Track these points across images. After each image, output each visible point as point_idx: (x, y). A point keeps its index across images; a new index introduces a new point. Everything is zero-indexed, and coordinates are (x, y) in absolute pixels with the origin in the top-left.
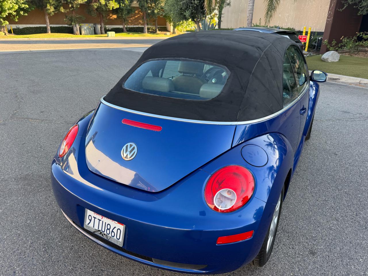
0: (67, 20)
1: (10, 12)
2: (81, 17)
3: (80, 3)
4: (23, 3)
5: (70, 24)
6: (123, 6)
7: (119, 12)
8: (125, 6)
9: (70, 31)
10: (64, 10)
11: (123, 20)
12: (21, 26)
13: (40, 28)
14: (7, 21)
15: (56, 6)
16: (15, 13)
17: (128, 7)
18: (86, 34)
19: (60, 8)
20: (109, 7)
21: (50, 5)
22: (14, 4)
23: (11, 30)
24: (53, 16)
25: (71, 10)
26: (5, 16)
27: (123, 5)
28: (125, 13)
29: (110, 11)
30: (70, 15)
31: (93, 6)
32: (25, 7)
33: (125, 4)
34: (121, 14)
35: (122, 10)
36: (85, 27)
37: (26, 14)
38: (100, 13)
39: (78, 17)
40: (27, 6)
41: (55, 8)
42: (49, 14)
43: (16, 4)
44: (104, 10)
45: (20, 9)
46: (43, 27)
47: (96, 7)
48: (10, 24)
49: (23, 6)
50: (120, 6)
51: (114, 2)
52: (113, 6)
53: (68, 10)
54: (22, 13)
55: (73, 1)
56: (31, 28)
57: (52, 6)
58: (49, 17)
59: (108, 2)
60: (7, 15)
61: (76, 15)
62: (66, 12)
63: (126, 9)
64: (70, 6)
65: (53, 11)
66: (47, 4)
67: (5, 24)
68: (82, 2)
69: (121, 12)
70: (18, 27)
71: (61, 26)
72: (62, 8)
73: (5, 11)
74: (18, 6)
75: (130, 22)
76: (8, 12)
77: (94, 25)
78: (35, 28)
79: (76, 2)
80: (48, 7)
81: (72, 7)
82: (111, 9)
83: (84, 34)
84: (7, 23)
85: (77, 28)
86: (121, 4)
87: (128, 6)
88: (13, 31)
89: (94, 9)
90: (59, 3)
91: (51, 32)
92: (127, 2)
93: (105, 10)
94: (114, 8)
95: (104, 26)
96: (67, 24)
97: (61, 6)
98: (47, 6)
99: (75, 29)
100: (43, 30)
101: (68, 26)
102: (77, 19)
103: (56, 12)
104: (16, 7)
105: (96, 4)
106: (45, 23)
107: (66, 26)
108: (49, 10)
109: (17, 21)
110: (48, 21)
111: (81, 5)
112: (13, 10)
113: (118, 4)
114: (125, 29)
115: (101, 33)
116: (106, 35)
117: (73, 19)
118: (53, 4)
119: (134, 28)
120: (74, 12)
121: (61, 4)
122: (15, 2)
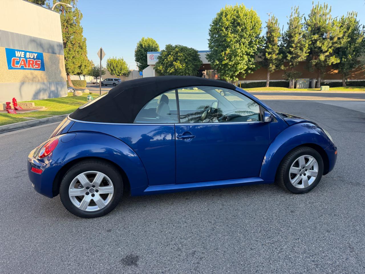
0: (285, 75)
1: (241, 71)
2: (298, 73)
3: (299, 61)
4: (251, 64)
5: (287, 79)
6: (344, 61)
7: (339, 67)
8: (347, 61)
9: (286, 85)
10: (284, 67)
11: (344, 74)
12: (248, 82)
13: (262, 82)
14: (237, 78)
15: (277, 64)
16: (244, 72)
17: (351, 62)
18: (300, 88)
19: (281, 66)
20: (328, 63)
21: (272, 65)
22: (245, 66)
23: (240, 85)
24: (274, 73)
25: (290, 67)
26: (236, 75)
27: (346, 60)
28: (346, 68)
29: (329, 66)
30: (289, 72)
31: (312, 62)
32: (252, 67)
33: (347, 59)
34: (342, 69)
35: (344, 64)
36: (301, 81)
37: (253, 73)
38: (318, 69)
39: (296, 73)
40: (254, 66)
41: (276, 66)
42: (271, 71)
43: (247, 65)
44: (322, 66)
45: (249, 68)
46: (265, 82)
47: (314, 63)
48: (239, 80)
49: (251, 66)
50: (341, 60)
51: (334, 58)
52: (333, 61)
53: (288, 68)
54: (249, 71)
55: (293, 60)
56: (254, 83)
57: (274, 65)
58: (270, 74)
59: (329, 58)
60: (238, 73)
61: (294, 71)
62: (285, 69)
63: (348, 64)
64: (290, 64)
65: (274, 69)
66: (270, 63)
67: (236, 80)
68: (301, 60)
69: (341, 66)
70: (246, 82)
71: (280, 81)
72: (283, 66)
73: (238, 71)
74: (247, 67)
75: (353, 76)
76: (239, 71)
77: (310, 79)
78: (258, 82)
79: (296, 60)
80: (271, 65)
81: (292, 64)
82: (330, 64)
83: (298, 88)
84: (237, 79)
85: (292, 83)
86: (343, 59)
87: (351, 60)
88: (241, 85)
89: (313, 66)
90: (281, 62)
91: (270, 86)
92: (351, 56)
93: (324, 65)
94: (333, 64)
95: (320, 81)
96: (285, 79)
97: (282, 64)
98: (269, 65)
99: (290, 84)
100: (263, 85)
101: (285, 81)
102: (295, 75)
103: (277, 70)
104: (246, 67)
105: (316, 60)
106: (266, 79)
107: (284, 81)
108: (271, 68)
109: (244, 78)
110: (269, 77)
111: (300, 62)
112: (243, 70)
113: (339, 59)
114: (344, 83)
115: (316, 87)
116: (319, 89)
117: (291, 75)
118: (275, 63)
119: (357, 82)
120: (293, 69)
121: (282, 63)
122: (246, 64)
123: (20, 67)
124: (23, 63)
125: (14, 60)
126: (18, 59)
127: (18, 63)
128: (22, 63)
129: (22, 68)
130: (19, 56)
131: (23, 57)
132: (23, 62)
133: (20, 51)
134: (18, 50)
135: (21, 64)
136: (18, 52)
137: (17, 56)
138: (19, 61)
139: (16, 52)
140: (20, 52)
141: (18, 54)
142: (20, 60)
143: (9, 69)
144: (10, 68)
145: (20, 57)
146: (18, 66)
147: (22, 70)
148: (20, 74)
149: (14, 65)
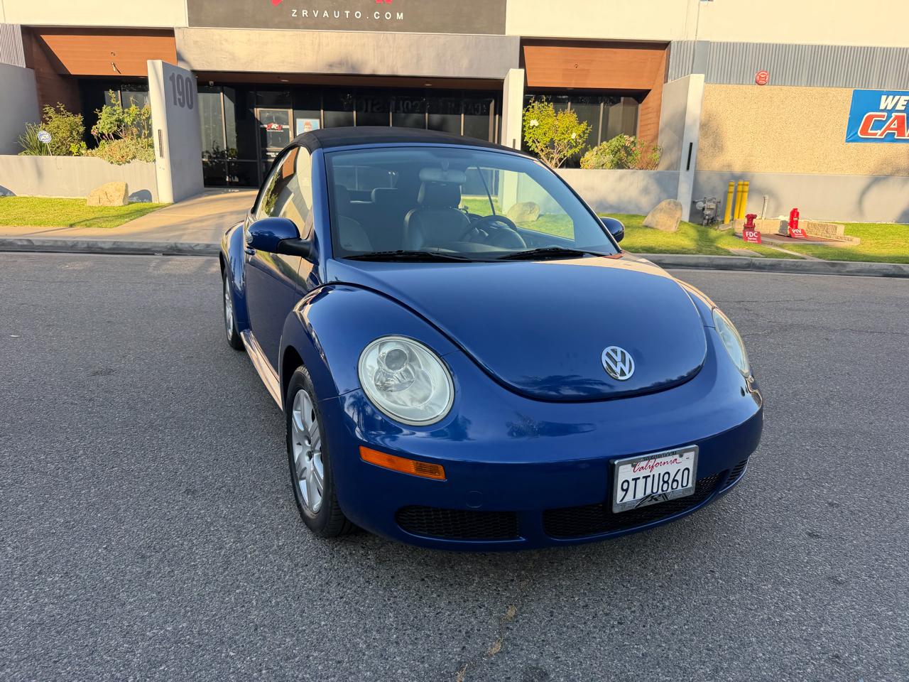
123: (883, 137)
124: (896, 126)
125: (870, 118)
126: (883, 116)
127: (879, 125)
128: (892, 126)
129: (890, 138)
130: (889, 108)
131: (903, 108)
132: (896, 122)
133: (894, 94)
134: (888, 93)
135: (888, 128)
136: (891, 97)
137: (882, 107)
138: (886, 121)
139: (884, 97)
140: (897, 98)
141: (887, 102)
142: (889, 117)
143: (848, 141)
144: (852, 137)
145: (893, 110)
146: (875, 134)
147: (886, 145)
148: (876, 153)
149: (864, 131)
